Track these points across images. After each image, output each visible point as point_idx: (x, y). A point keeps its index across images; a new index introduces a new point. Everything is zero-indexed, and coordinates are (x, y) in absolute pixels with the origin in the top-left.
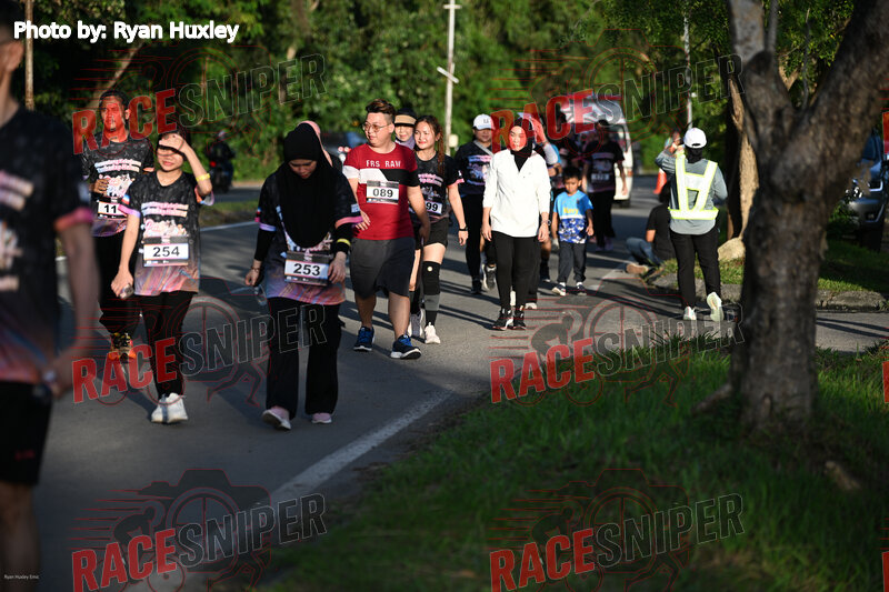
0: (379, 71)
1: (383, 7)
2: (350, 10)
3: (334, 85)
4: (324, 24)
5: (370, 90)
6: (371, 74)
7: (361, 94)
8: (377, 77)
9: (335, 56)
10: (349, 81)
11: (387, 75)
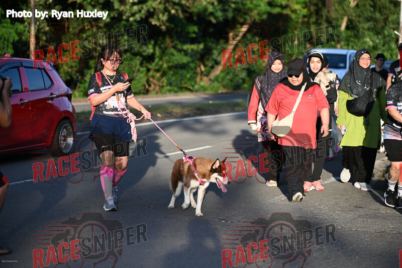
0: (389, 36)
1: (388, 5)
2: (371, 6)
3: (365, 43)
4: (358, 13)
5: (384, 45)
6: (384, 37)
7: (379, 46)
8: (387, 39)
9: (363, 28)
10: (373, 41)
11: (393, 38)
